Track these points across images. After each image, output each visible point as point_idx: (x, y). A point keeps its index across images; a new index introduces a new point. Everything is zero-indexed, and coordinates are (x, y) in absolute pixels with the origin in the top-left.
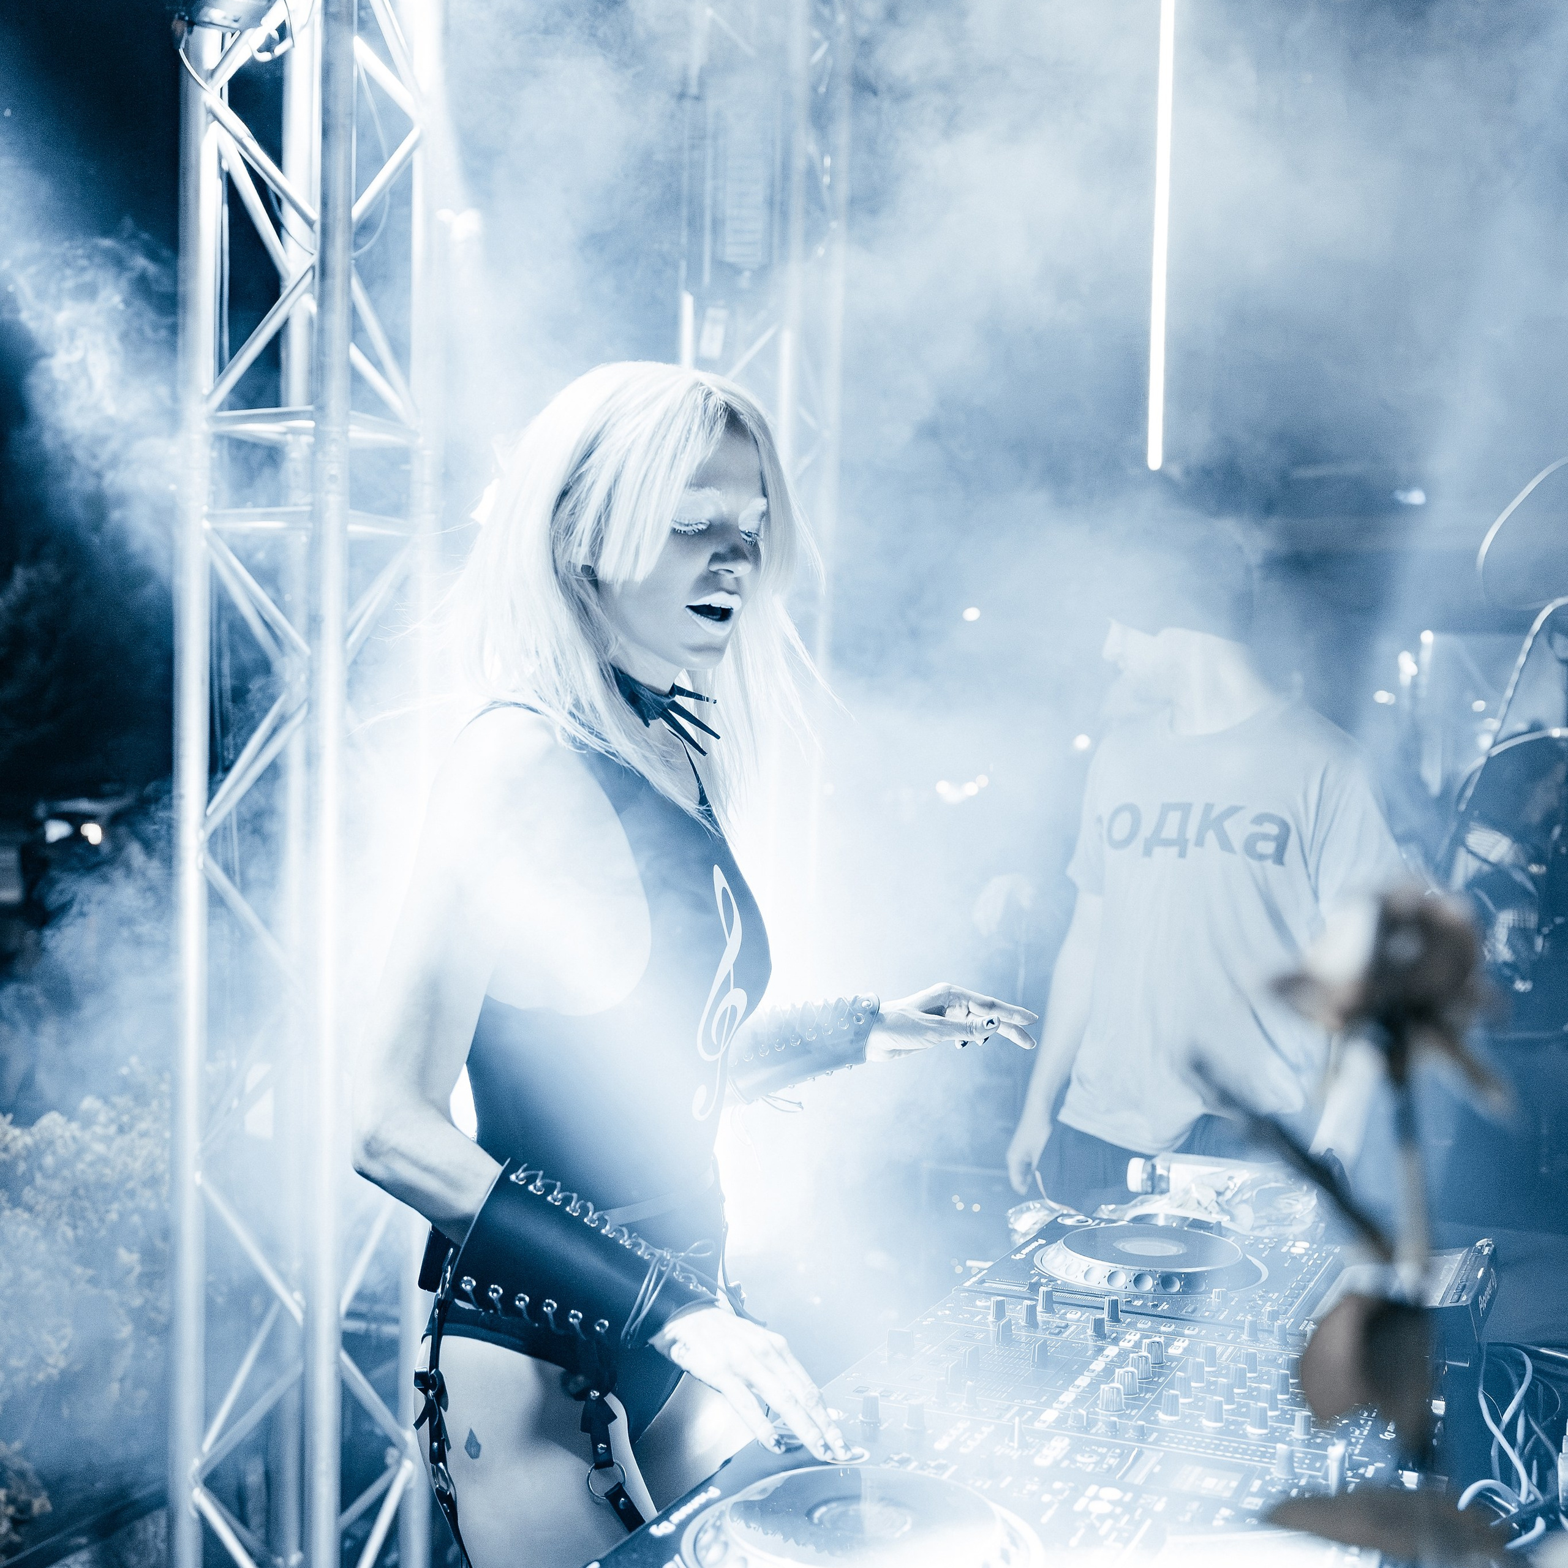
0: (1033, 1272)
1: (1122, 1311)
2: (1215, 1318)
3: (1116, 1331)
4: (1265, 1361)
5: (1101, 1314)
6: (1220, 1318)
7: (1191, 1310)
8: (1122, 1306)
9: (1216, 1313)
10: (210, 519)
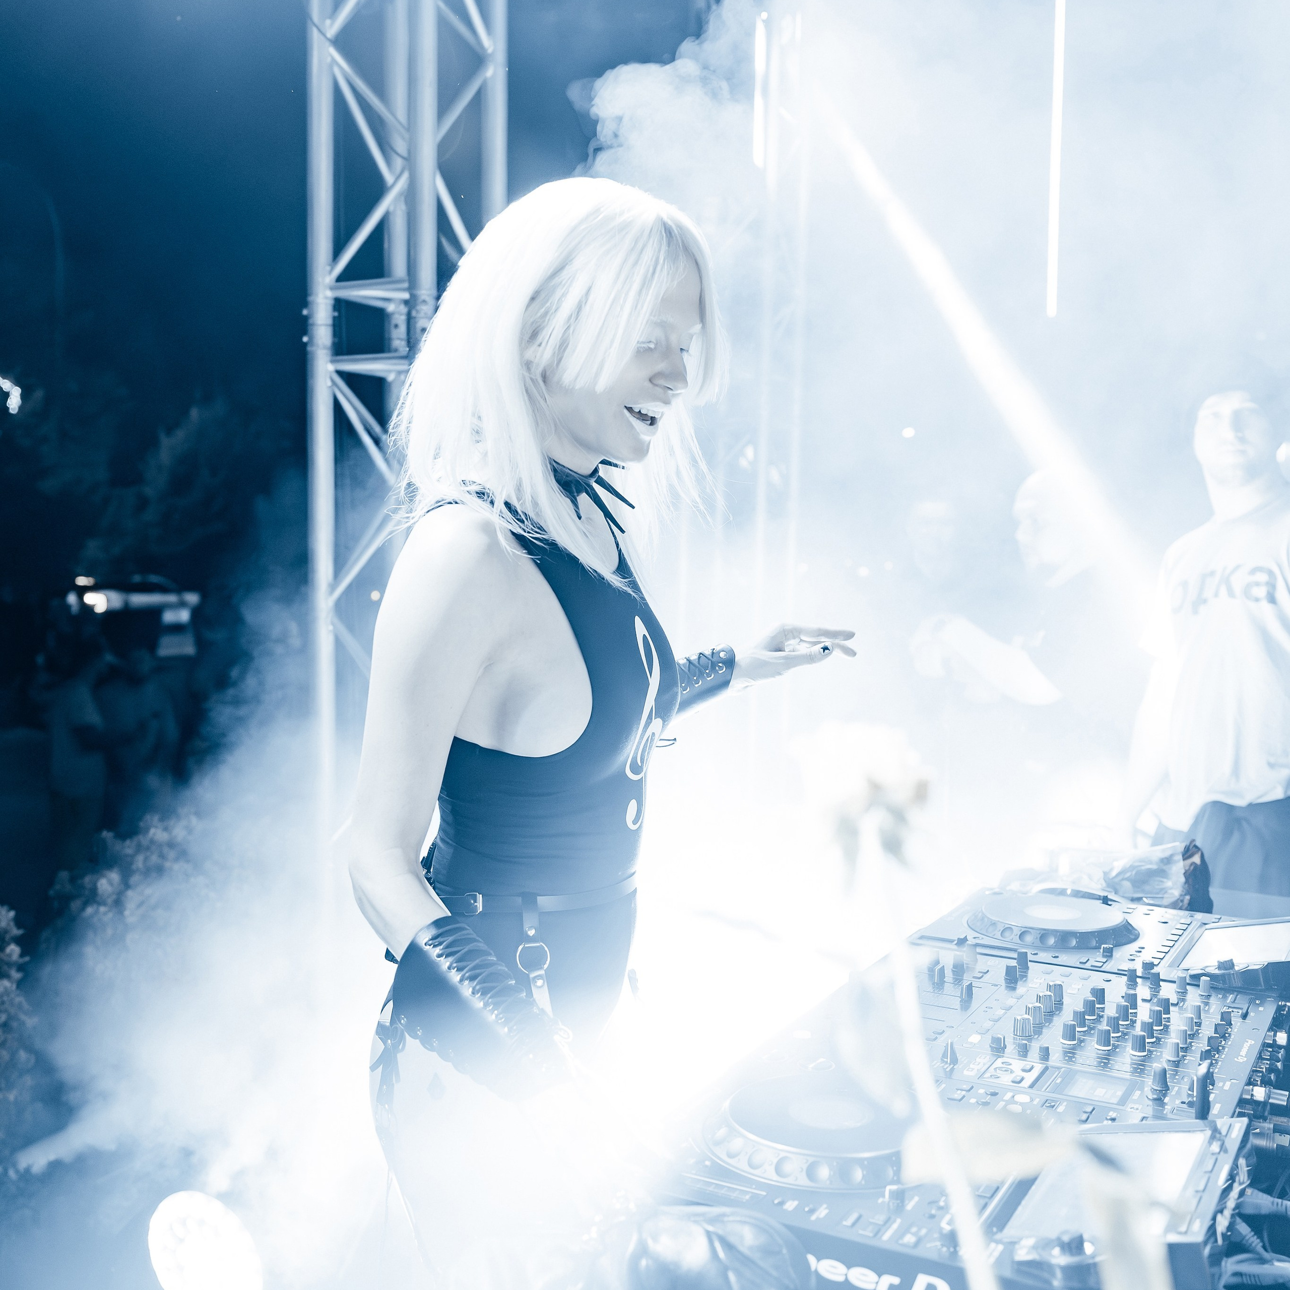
0: (961, 931)
1: (1030, 961)
2: (1103, 967)
3: (1025, 975)
4: (1144, 1000)
5: (1014, 963)
6: (1107, 967)
7: (1085, 961)
8: (1030, 957)
9: (1104, 963)
10: (332, 362)
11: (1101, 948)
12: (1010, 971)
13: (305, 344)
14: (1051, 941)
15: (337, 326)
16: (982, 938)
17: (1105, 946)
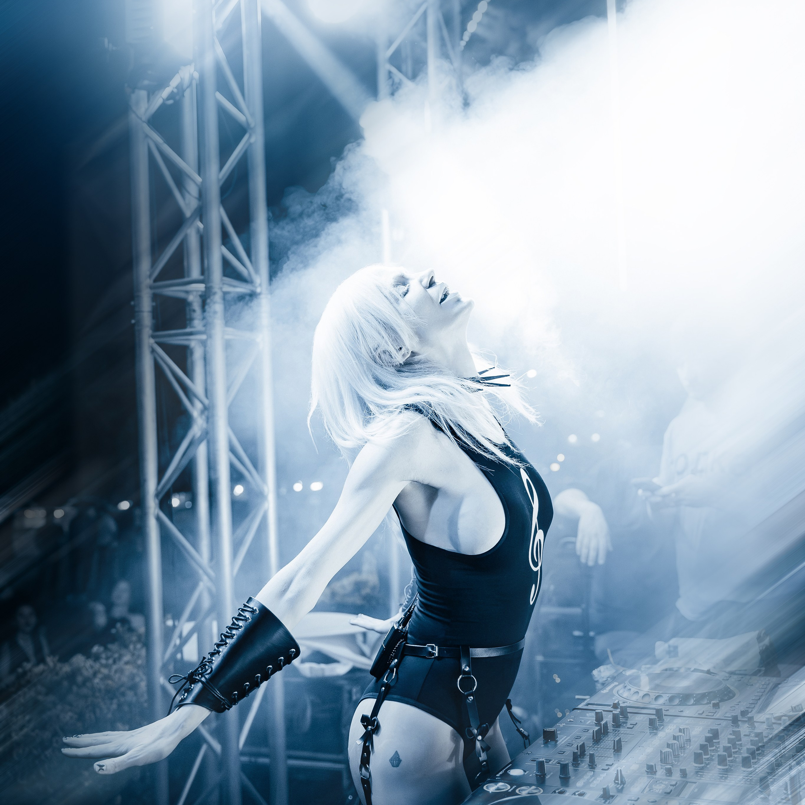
0: (614, 698)
1: (665, 715)
2: (714, 716)
3: (663, 725)
4: (745, 735)
5: (653, 717)
6: (717, 716)
7: (701, 713)
8: (664, 713)
9: (715, 713)
10: (153, 337)
11: (711, 704)
12: (652, 722)
13: (134, 325)
14: (677, 701)
15: (155, 313)
16: (630, 703)
17: (714, 702)
